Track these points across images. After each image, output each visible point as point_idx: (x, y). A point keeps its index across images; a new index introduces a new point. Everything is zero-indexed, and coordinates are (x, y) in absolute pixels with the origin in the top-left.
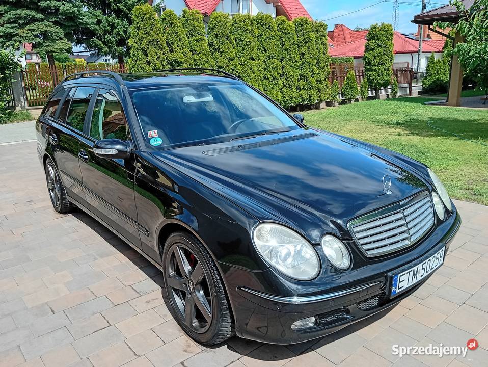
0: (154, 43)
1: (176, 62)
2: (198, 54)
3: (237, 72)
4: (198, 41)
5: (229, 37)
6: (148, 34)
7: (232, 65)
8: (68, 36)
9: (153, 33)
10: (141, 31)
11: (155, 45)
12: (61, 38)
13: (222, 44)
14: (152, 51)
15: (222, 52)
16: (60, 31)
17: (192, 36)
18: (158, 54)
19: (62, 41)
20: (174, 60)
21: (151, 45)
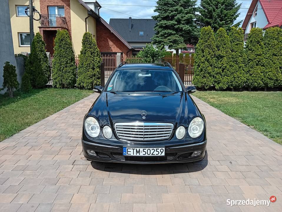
0: (209, 46)
1: (221, 56)
2: (235, 52)
3: (262, 63)
4: (237, 45)
5: (259, 42)
6: (206, 41)
7: (259, 58)
8: (185, 41)
9: (208, 41)
10: (203, 40)
11: (209, 47)
12: (181, 43)
13: (254, 46)
14: (207, 50)
15: (253, 51)
16: (182, 39)
17: (234, 42)
18: (210, 52)
19: (182, 44)
20: (219, 55)
21: (207, 47)
